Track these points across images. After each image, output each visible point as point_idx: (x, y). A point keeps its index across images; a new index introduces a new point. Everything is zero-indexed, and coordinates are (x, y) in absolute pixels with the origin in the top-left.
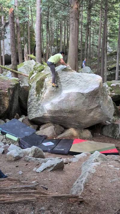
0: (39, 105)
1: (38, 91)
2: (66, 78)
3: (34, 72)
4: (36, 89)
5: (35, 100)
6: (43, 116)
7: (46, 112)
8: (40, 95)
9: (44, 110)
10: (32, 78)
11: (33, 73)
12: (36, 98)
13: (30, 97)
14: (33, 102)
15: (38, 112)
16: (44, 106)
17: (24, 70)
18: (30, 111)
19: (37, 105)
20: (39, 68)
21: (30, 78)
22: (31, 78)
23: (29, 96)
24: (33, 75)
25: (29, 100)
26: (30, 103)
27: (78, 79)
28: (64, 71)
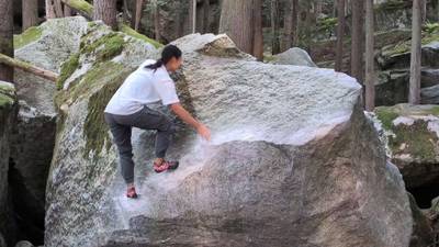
0: (97, 194)
1: (94, 137)
2: (215, 81)
3: (82, 59)
4: (88, 126)
5: (79, 175)
6: (110, 242)
7: (127, 228)
8: (104, 151)
9: (116, 217)
10: (71, 84)
11: (77, 65)
12: (85, 163)
13: (58, 162)
14: (71, 184)
15: (91, 225)
16: (114, 199)
17: (43, 54)
18: (56, 222)
19: (86, 196)
20: (103, 46)
21: (62, 82)
22: (66, 85)
23: (55, 159)
24: (78, 73)
25: (54, 175)
26: (57, 185)
27: (264, 90)
28: (207, 54)
